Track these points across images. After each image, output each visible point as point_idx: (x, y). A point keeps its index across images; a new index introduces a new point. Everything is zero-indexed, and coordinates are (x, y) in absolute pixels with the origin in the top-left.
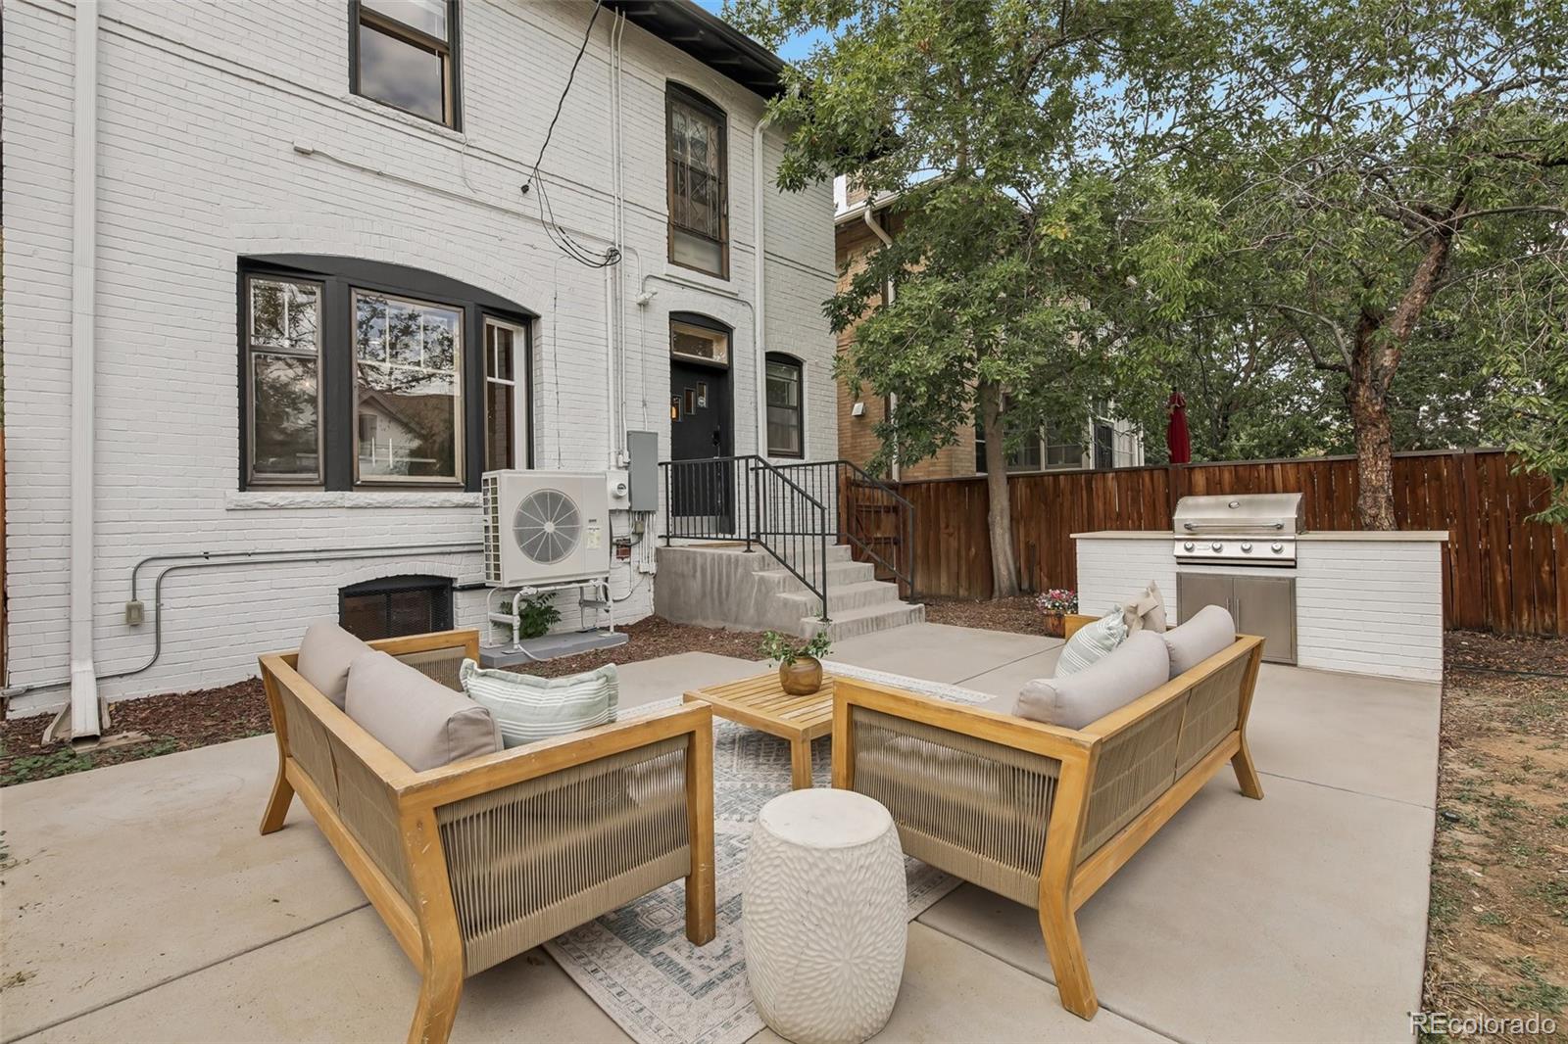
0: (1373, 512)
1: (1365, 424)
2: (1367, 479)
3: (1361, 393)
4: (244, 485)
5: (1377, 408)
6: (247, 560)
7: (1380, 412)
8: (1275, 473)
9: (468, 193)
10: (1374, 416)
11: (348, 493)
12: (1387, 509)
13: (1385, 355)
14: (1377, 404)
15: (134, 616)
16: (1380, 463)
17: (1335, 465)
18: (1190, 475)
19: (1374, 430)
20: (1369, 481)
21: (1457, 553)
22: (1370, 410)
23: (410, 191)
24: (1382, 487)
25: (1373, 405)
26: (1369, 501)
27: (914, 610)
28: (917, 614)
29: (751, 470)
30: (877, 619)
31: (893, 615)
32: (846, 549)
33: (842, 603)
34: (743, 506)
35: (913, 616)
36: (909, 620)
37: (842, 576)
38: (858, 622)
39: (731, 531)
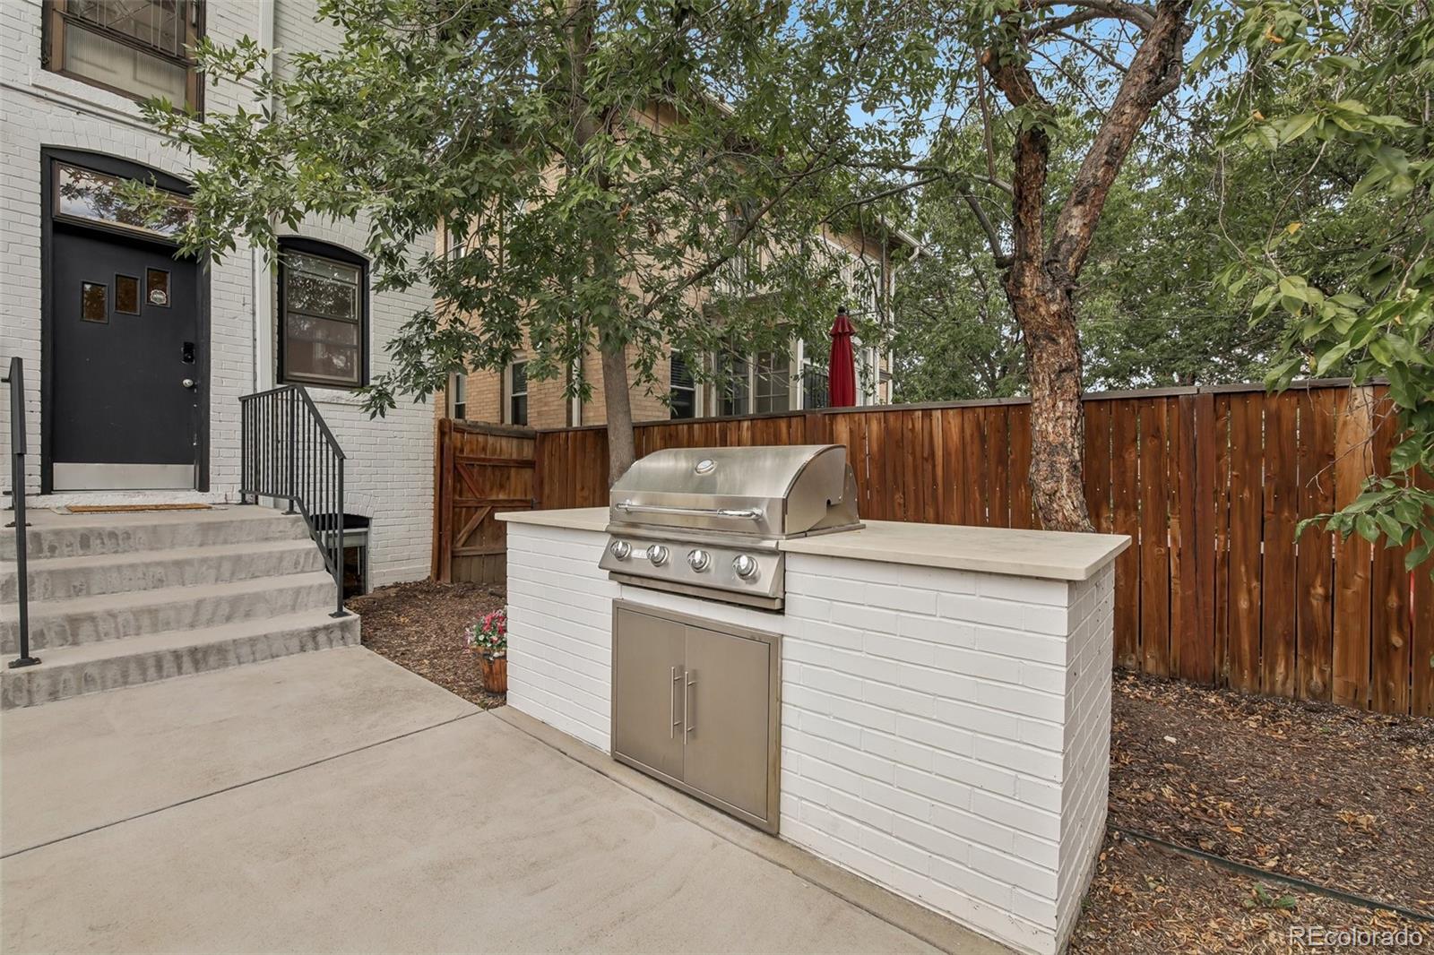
0: (1048, 486)
1: (1036, 338)
2: (1041, 432)
3: (1027, 280)
5: (1054, 308)
7: (1058, 315)
8: (934, 422)
10: (1050, 322)
12: (1070, 482)
13: (1070, 217)
14: (1053, 300)
16: (1060, 404)
17: (1013, 413)
18: (831, 424)
19: (1051, 348)
20: (1044, 435)
21: (1179, 555)
22: (1043, 311)
24: (1062, 444)
25: (1048, 303)
26: (1043, 467)
27: (326, 628)
28: (337, 634)
29: (244, 400)
30: (193, 651)
31: (253, 641)
32: (296, 521)
33: (154, 619)
34: (224, 453)
35: (322, 638)
36: (310, 645)
37: (227, 567)
38: (123, 662)
39: (203, 484)
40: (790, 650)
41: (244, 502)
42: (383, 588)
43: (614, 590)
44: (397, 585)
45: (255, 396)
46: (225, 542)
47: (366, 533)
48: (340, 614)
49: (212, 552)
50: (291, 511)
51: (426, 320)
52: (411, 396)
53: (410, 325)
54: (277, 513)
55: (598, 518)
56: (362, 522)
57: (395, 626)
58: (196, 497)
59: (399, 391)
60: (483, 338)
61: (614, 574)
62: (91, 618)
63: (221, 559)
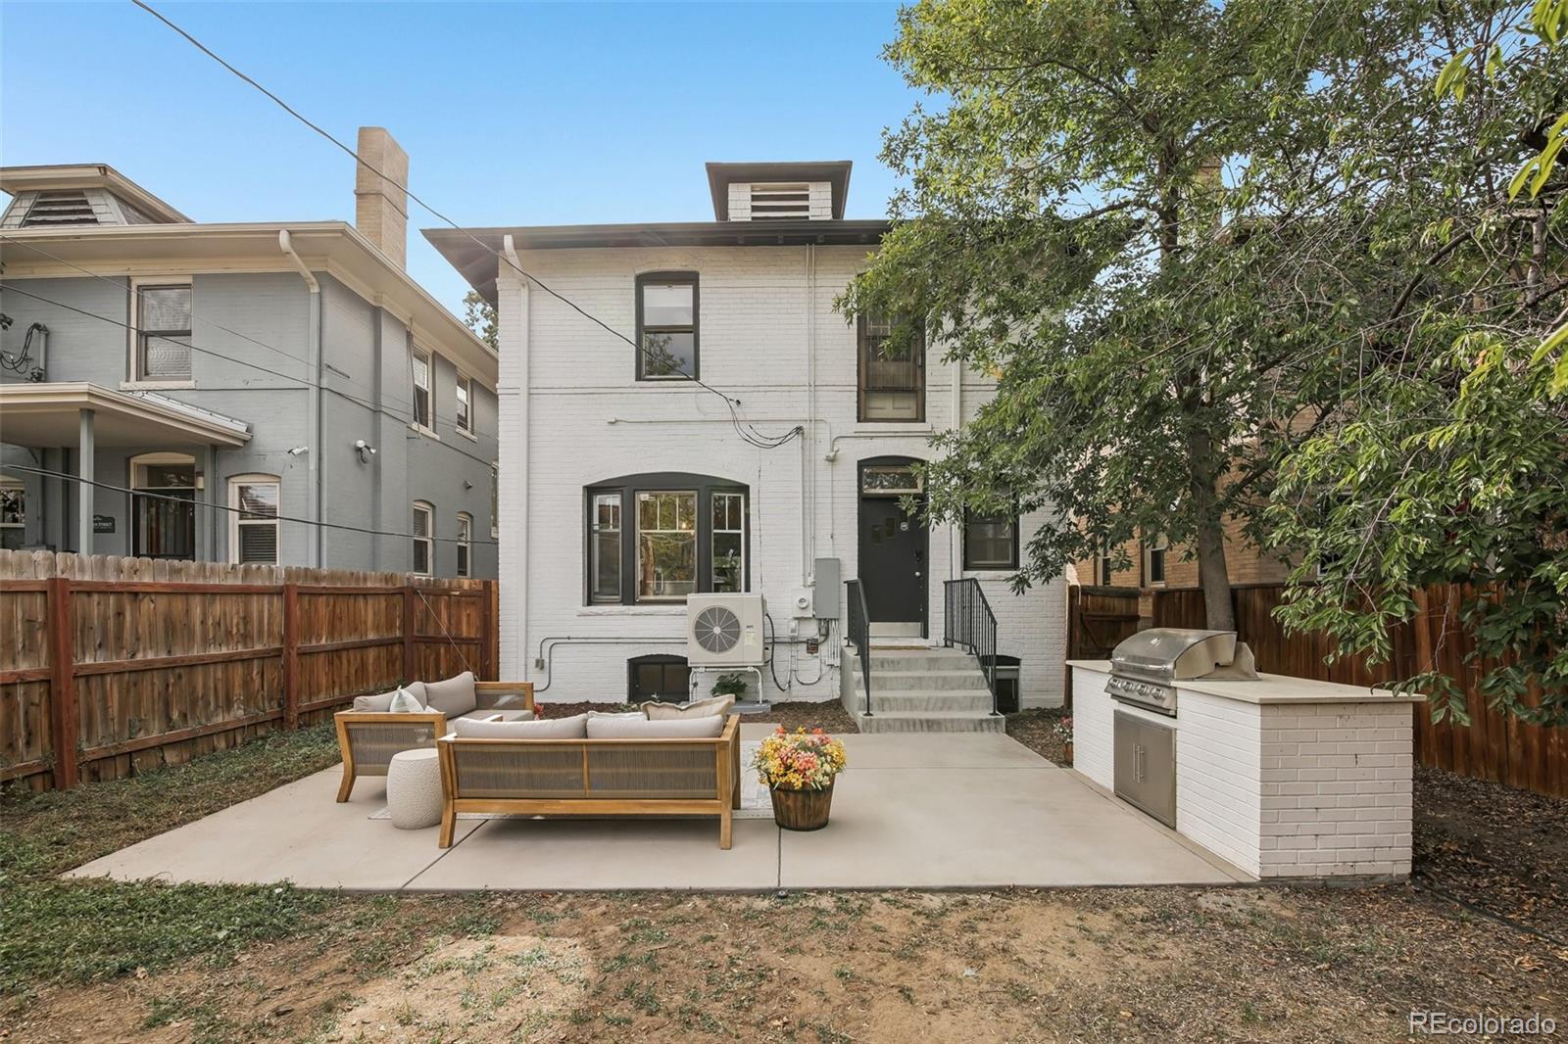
4: (590, 603)
6: (586, 641)
9: (702, 418)
11: (632, 607)
15: (540, 664)
23: (666, 426)
27: (987, 720)
28: (993, 725)
29: (946, 583)
30: (928, 721)
31: (952, 721)
32: (973, 659)
33: (910, 704)
34: (936, 615)
35: (985, 725)
36: (979, 728)
37: (940, 682)
38: (901, 721)
39: (926, 636)
40: (1180, 737)
41: (946, 646)
42: (1028, 710)
43: (1115, 704)
44: (1038, 709)
45: (952, 582)
46: (939, 669)
47: (1018, 670)
48: (994, 714)
49: (933, 673)
50: (971, 653)
51: (1049, 529)
52: (1039, 581)
53: (1039, 533)
54: (964, 654)
55: (1106, 665)
56: (1016, 661)
57: (1027, 729)
58: (922, 642)
59: (1032, 577)
60: (1087, 538)
61: (1114, 696)
62: (888, 699)
63: (937, 678)
